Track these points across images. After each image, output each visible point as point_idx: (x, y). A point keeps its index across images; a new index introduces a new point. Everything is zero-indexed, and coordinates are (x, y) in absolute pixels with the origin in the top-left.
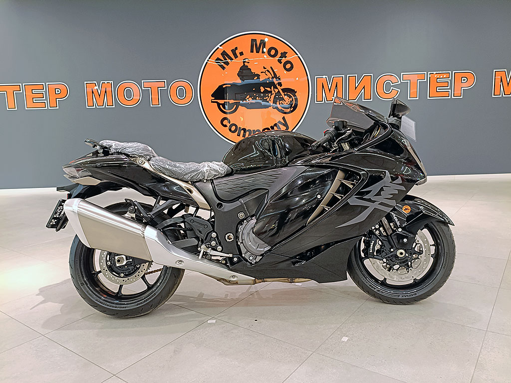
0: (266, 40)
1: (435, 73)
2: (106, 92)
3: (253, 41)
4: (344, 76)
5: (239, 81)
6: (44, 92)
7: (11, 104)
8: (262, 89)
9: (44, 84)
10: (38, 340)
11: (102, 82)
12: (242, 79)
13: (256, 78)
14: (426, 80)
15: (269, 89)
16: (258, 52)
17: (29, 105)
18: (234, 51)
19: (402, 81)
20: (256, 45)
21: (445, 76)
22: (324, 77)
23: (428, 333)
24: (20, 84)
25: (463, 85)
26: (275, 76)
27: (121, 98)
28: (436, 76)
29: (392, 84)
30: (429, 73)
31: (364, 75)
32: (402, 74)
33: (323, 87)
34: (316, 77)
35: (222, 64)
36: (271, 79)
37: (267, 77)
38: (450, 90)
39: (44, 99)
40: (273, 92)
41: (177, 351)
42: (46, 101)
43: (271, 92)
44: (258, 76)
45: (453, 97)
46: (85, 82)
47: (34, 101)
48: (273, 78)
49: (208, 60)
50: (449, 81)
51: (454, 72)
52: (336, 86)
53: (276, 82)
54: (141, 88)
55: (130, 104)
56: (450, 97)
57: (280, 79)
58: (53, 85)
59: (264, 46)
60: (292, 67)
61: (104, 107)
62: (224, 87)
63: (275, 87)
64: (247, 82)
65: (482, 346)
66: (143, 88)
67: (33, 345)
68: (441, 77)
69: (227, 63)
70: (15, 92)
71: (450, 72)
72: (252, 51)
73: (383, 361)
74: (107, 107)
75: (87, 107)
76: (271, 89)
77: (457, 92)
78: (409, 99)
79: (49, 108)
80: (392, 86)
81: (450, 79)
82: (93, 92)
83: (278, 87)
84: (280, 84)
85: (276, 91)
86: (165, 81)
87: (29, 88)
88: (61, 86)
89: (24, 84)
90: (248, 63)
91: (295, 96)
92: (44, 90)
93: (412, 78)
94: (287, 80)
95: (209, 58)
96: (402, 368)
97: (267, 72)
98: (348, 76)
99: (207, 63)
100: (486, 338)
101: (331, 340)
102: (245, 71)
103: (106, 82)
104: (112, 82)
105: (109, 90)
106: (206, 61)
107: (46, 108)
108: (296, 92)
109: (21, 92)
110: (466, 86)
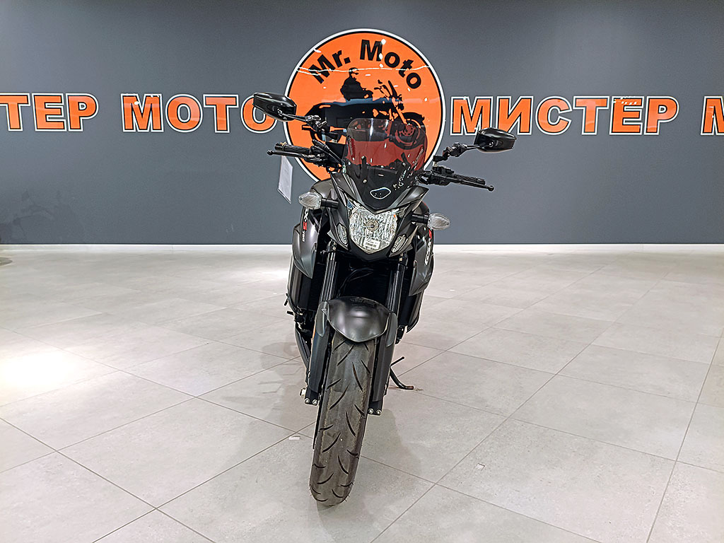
0: (383, 42)
1: (622, 98)
2: (151, 109)
3: (365, 42)
4: (492, 98)
5: (342, 100)
6: (62, 107)
7: (14, 123)
8: (375, 113)
9: (62, 95)
10: (50, 457)
11: (145, 95)
12: (347, 98)
13: (367, 96)
14: (608, 108)
15: (385, 113)
16: (371, 58)
17: (40, 125)
18: (336, 57)
19: (574, 108)
20: (369, 48)
21: (635, 103)
22: (465, 98)
23: (595, 462)
24: (28, 94)
25: (661, 117)
26: (395, 95)
27: (174, 118)
28: (623, 102)
29: (560, 112)
30: (613, 97)
31: (521, 97)
32: (575, 97)
33: (462, 112)
34: (452, 98)
35: (320, 74)
36: (388, 99)
37: (383, 96)
38: (641, 124)
39: (63, 116)
40: (391, 118)
41: (244, 478)
42: (65, 120)
43: (388, 117)
44: (370, 93)
45: (645, 133)
46: (122, 95)
47: (48, 120)
48: (391, 97)
49: (299, 69)
50: (641, 110)
51: (648, 97)
52: (481, 112)
53: (395, 103)
54: (202, 106)
55: (185, 129)
56: (641, 134)
57: (401, 99)
58: (75, 97)
59: (380, 51)
60: (419, 83)
61: (148, 131)
62: (321, 107)
63: (394, 111)
64: (353, 101)
65: (669, 482)
66: (205, 106)
67: (43, 464)
68: (631, 104)
69: (326, 74)
70: (20, 105)
71: (643, 97)
72: (362, 57)
73: (532, 498)
74: (152, 131)
75: (124, 131)
76: (388, 113)
77: (652, 126)
78: (583, 133)
79: (70, 130)
80: (560, 115)
81: (642, 107)
82: (132, 110)
83: (399, 110)
84: (401, 107)
85: (396, 115)
86: (237, 96)
87: (41, 101)
88: (87, 98)
89: (33, 94)
90: (357, 74)
91: (422, 124)
92: (63, 104)
93: (588, 104)
94: (412, 101)
95: (301, 66)
96: (557, 509)
97: (383, 89)
98: (498, 98)
99: (297, 72)
100: (675, 470)
101: (460, 468)
102: (351, 87)
103: (152, 95)
104: (160, 95)
105: (155, 106)
106: (296, 70)
107: (65, 130)
108: (423, 119)
109: (29, 105)
110: (664, 117)
